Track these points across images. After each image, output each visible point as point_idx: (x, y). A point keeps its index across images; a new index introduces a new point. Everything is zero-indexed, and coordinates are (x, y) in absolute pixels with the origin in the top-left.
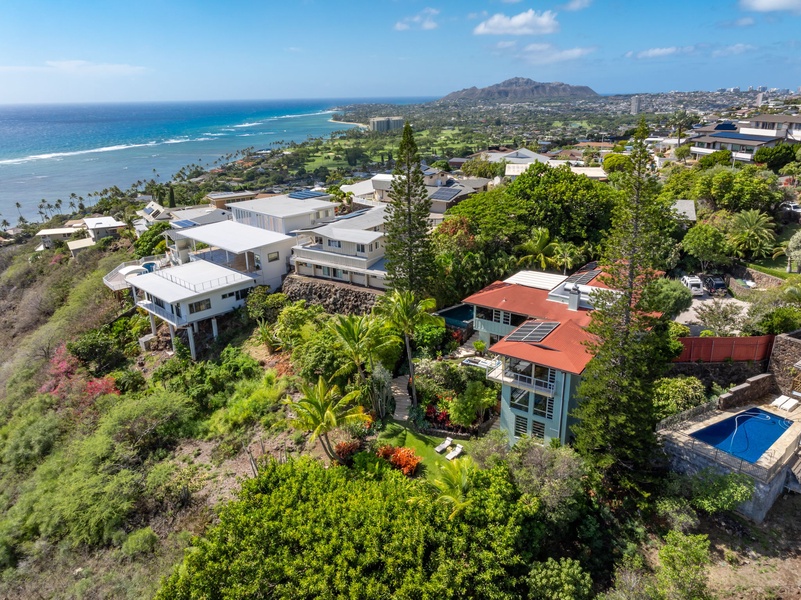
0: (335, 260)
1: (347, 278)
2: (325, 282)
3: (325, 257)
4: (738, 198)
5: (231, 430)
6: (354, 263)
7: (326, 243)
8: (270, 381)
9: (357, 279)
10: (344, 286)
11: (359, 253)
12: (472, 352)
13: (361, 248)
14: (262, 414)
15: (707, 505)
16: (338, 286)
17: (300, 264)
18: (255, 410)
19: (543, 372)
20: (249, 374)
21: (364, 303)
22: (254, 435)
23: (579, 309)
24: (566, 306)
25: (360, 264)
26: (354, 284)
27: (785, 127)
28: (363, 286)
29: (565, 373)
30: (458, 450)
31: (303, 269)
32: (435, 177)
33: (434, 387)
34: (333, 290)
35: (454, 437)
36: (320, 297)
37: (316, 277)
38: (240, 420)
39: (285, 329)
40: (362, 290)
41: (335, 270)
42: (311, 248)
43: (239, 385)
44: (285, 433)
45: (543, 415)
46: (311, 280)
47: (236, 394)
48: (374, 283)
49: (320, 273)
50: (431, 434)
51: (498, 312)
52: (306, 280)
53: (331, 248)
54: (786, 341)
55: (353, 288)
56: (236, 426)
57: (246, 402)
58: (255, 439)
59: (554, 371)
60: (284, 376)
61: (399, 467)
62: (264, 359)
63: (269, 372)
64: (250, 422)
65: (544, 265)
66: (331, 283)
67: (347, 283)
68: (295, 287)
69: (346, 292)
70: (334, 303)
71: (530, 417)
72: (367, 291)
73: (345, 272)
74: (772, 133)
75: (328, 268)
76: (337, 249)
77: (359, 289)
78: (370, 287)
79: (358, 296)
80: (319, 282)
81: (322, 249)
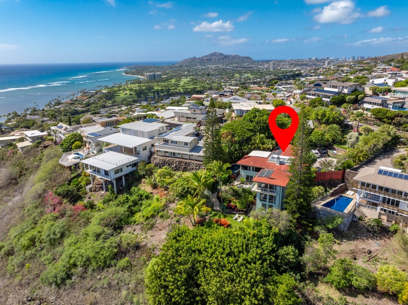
0: (175, 149)
1: (180, 156)
2: (170, 158)
3: (170, 148)
4: (328, 120)
5: (146, 220)
6: (183, 150)
7: (170, 142)
8: (158, 200)
9: (184, 157)
10: (179, 160)
11: (185, 146)
12: (239, 183)
13: (186, 144)
14: (158, 212)
15: (330, 226)
16: (177, 160)
17: (158, 151)
18: (155, 211)
19: (272, 187)
20: (147, 197)
21: (189, 166)
22: (156, 221)
23: (280, 164)
24: (275, 164)
25: (186, 150)
26: (183, 159)
27: (341, 88)
28: (187, 159)
29: (280, 187)
30: (242, 218)
31: (159, 153)
32: (202, 110)
33: (229, 196)
34: (175, 161)
35: (239, 214)
36: (169, 164)
37: (165, 156)
38: (149, 215)
39: (160, 178)
40: (187, 161)
41: (174, 153)
42: (162, 144)
43: (144, 202)
44: (170, 219)
45: (272, 202)
46: (164, 158)
47: (144, 206)
48: (192, 158)
49: (167, 154)
50: (230, 213)
51: (250, 167)
52: (162, 158)
53: (173, 144)
54: (349, 172)
55: (184, 160)
56: (147, 218)
57: (150, 208)
58: (158, 222)
59: (276, 186)
60: (164, 197)
61: (223, 225)
62: (151, 191)
63: (156, 196)
64: (153, 216)
65: (262, 148)
66: (173, 159)
67: (180, 158)
68: (157, 161)
69: (181, 162)
70: (176, 167)
71: (267, 203)
72: (190, 161)
73: (179, 154)
74: (336, 90)
75: (171, 153)
76: (175, 144)
77: (186, 161)
78: (191, 160)
79: (186, 163)
80: (168, 159)
81: (168, 145)
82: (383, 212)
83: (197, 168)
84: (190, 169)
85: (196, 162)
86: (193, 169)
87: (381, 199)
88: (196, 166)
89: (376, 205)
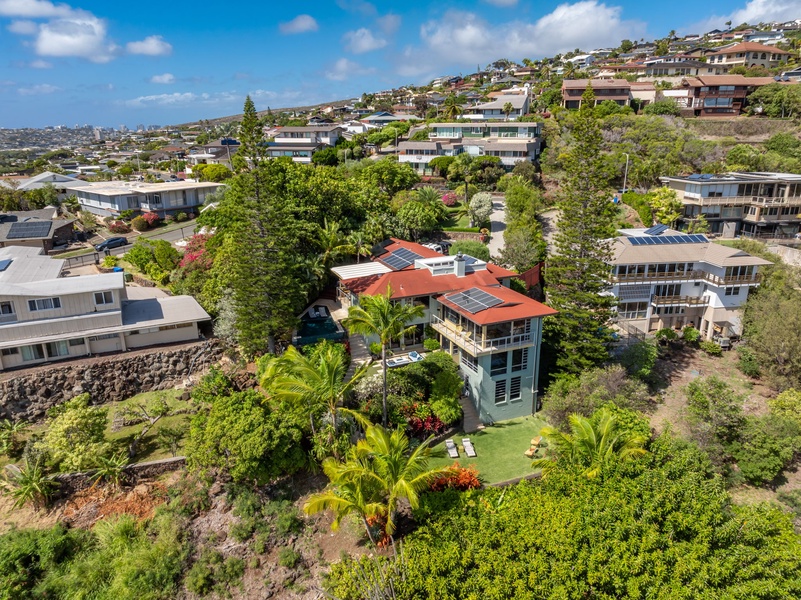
0: (40, 330)
2: (46, 369)
6: (95, 323)
7: (21, 309)
8: (128, 534)
9: (103, 346)
10: (92, 362)
11: (100, 307)
13: (104, 297)
16: (78, 365)
20: (67, 551)
21: (143, 372)
23: (466, 274)
25: (110, 321)
26: (102, 355)
27: (314, 135)
29: (540, 318)
30: (469, 444)
34: (73, 373)
35: (453, 436)
40: (129, 356)
41: (49, 345)
45: (520, 368)
48: (135, 341)
49: (18, 359)
53: (39, 312)
55: (111, 359)
59: (529, 319)
62: (54, 521)
66: (59, 366)
67: (85, 357)
69: (104, 367)
72: (141, 354)
73: (74, 342)
75: (38, 347)
76: (52, 311)
77: (121, 357)
78: (133, 349)
79: (126, 367)
80: (33, 375)
81: (14, 319)
82: (656, 316)
83: (179, 367)
84: (152, 382)
85: (166, 351)
86: (162, 377)
87: (652, 291)
88: (175, 363)
89: (643, 306)
